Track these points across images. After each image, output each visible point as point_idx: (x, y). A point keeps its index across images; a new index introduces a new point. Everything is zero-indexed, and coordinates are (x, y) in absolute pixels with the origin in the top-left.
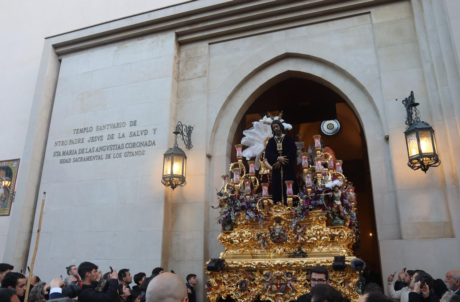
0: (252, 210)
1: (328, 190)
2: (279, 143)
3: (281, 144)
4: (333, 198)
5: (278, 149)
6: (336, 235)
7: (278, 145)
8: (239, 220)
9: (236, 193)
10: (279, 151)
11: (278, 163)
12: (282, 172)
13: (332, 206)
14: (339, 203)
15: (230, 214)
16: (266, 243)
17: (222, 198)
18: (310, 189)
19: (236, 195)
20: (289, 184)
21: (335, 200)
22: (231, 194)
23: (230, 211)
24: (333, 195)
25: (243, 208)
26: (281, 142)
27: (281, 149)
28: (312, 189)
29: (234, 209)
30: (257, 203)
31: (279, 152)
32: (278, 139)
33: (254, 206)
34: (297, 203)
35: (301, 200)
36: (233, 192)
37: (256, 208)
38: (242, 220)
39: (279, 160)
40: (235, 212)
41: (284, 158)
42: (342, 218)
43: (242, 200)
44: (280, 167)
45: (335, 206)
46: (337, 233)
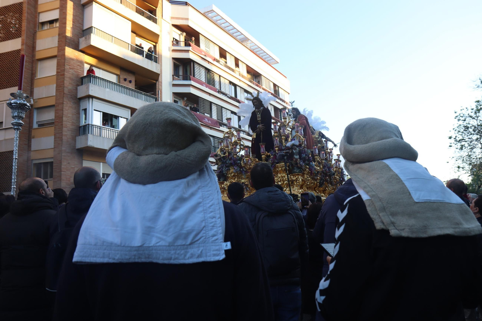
0: (238, 166)
1: (288, 148)
2: (258, 114)
3: (260, 115)
4: (292, 154)
5: (258, 119)
6: (294, 180)
7: (258, 116)
8: (229, 173)
9: (227, 154)
10: (259, 120)
11: (258, 129)
12: (261, 136)
13: (292, 160)
14: (297, 157)
15: (222, 169)
16: (248, 189)
17: (218, 158)
18: (277, 148)
19: (226, 155)
20: (262, 146)
21: (294, 155)
22: (224, 155)
23: (223, 167)
24: (292, 152)
25: (231, 165)
26: (260, 114)
27: (260, 119)
28: (278, 148)
29: (226, 166)
30: (241, 160)
31: (259, 122)
32: (258, 111)
33: (239, 162)
34: (269, 158)
35: (272, 156)
36: (224, 154)
37: (241, 164)
38: (231, 173)
39: (258, 128)
40: (226, 168)
41: (262, 126)
42: (298, 168)
43: (231, 159)
44: (260, 133)
45: (294, 160)
46: (294, 179)
